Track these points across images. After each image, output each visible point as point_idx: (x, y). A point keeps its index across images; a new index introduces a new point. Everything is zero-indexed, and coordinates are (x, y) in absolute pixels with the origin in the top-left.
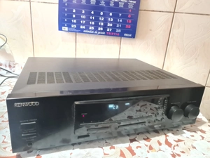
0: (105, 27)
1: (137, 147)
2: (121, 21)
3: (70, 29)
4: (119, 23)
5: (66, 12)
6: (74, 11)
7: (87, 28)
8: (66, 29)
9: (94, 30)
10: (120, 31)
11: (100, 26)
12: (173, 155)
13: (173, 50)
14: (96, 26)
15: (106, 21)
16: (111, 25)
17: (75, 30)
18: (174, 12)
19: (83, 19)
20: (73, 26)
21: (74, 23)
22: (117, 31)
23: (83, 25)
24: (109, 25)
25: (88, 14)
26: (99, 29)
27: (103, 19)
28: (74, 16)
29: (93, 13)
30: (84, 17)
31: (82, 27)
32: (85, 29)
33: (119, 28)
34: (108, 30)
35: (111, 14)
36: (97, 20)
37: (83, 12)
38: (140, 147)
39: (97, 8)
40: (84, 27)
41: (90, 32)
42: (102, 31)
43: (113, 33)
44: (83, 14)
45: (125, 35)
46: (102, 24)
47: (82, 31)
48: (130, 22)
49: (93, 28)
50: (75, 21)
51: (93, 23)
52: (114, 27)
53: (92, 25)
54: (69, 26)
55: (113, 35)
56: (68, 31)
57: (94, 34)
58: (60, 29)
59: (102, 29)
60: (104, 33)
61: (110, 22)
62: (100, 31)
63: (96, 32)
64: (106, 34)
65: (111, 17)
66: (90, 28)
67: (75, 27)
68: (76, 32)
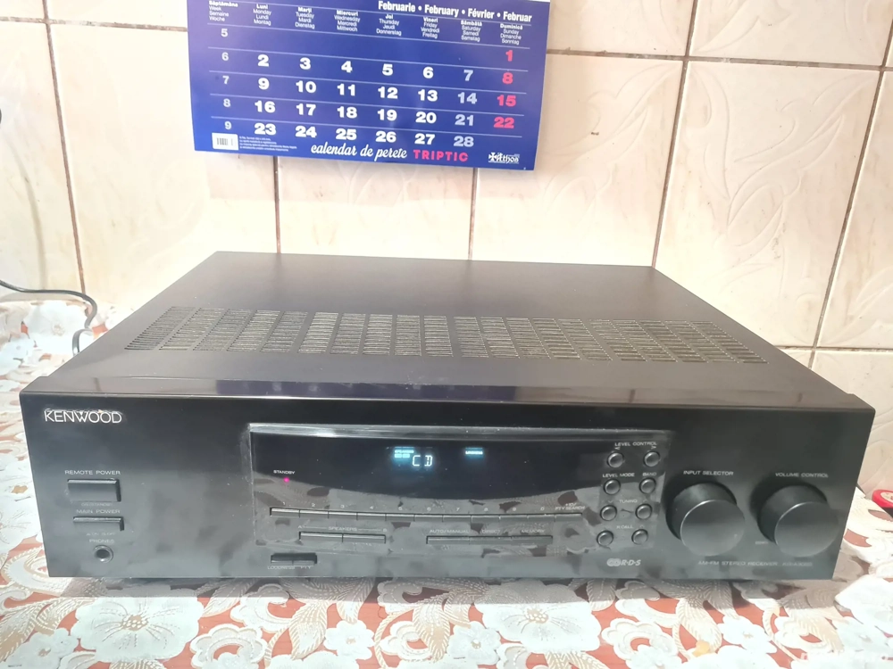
0: (406, 126)
1: (635, 644)
2: (473, 99)
4: (467, 107)
5: (225, 66)
6: (264, 61)
7: (327, 137)
8: (232, 141)
9: (359, 144)
10: (469, 142)
11: (385, 125)
12: (781, 658)
13: (687, 213)
14: (368, 123)
15: (407, 103)
16: (431, 118)
17: (274, 146)
18: (686, 58)
19: (306, 97)
20: (260, 129)
21: (265, 117)
22: (460, 141)
23: (306, 120)
24: (422, 117)
25: (326, 72)
26: (381, 137)
27: (393, 94)
28: (264, 84)
29: (347, 67)
30: (312, 87)
31: (301, 132)
32: (318, 141)
33: (465, 130)
34: (420, 139)
35: (428, 73)
36: (368, 101)
37: (306, 64)
38: (646, 642)
39: (367, 47)
40: (312, 132)
41: (343, 151)
42: (394, 146)
43: (443, 154)
44: (306, 76)
46: (393, 116)
47: (302, 149)
48: (511, 101)
49: (352, 134)
50: (270, 107)
51: (352, 113)
52: (445, 126)
53: (347, 123)
54: (244, 131)
55: (443, 162)
56: (241, 151)
57: (358, 158)
58: (203, 143)
59: (391, 137)
60: (402, 154)
61: (428, 106)
62: (386, 146)
63: (367, 152)
64: (412, 159)
65: (429, 84)
66: (342, 134)
67: (273, 130)
68: (275, 155)
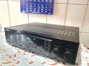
0: (40, 10)
2: (47, 8)
3: (26, 12)
4: (46, 8)
5: (24, 5)
6: (27, 4)
8: (24, 12)
9: (36, 12)
10: (46, 12)
11: (38, 10)
13: (68, 19)
14: (37, 10)
17: (28, 12)
18: (68, 4)
19: (31, 7)
20: (27, 10)
21: (27, 9)
23: (31, 10)
24: (42, 9)
25: (33, 5)
26: (38, 11)
27: (39, 7)
28: (27, 6)
29: (35, 5)
31: (30, 11)
32: (32, 12)
33: (46, 11)
34: (42, 11)
35: (42, 5)
36: (37, 8)
39: (37, 3)
40: (32, 11)
41: (35, 13)
43: (44, 13)
44: (31, 5)
46: (39, 9)
47: (31, 12)
48: (50, 8)
49: (35, 11)
50: (28, 8)
51: (35, 9)
52: (44, 10)
53: (35, 10)
54: (25, 10)
55: (44, 14)
57: (36, 13)
58: (21, 12)
59: (39, 11)
60: (40, 13)
61: (42, 8)
62: (38, 12)
63: (37, 13)
64: (41, 13)
65: (43, 6)
67: (28, 10)
68: (28, 13)
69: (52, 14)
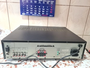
1: (60, 65)
2: (48, 10)
3: (26, 14)
4: (47, 11)
5: (24, 6)
6: (27, 6)
7: (33, 13)
8: (24, 14)
9: (37, 14)
10: (48, 14)
12: (75, 67)
15: (41, 10)
16: (44, 12)
17: (28, 14)
18: (70, 6)
19: (31, 9)
22: (47, 14)
23: (31, 12)
24: (43, 11)
25: (33, 7)
28: (27, 8)
29: (35, 6)
30: (32, 8)
33: (47, 13)
34: (43, 14)
35: (43, 7)
36: (37, 10)
37: (31, 6)
38: (61, 65)
39: (37, 4)
40: (32, 13)
41: (35, 15)
42: (40, 14)
43: (45, 15)
45: (50, 16)
46: (40, 11)
47: (31, 15)
48: (52, 10)
50: (28, 10)
51: (36, 11)
52: (45, 13)
54: (25, 13)
55: (45, 16)
56: (25, 15)
58: (21, 14)
59: (40, 13)
60: (41, 15)
61: (43, 10)
63: (37, 15)
64: (42, 16)
65: (43, 8)
66: (35, 13)
67: (28, 13)
69: (53, 16)
